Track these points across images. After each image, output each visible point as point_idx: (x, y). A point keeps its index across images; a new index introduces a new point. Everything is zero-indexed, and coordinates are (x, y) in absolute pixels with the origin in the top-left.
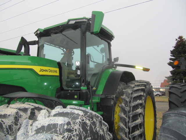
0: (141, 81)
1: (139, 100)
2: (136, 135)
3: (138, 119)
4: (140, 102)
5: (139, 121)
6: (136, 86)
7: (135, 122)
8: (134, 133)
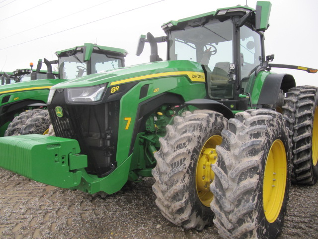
0: (308, 87)
1: (307, 110)
2: (303, 150)
3: (305, 132)
4: (309, 112)
5: (307, 134)
6: (301, 92)
7: (301, 135)
8: (300, 148)
